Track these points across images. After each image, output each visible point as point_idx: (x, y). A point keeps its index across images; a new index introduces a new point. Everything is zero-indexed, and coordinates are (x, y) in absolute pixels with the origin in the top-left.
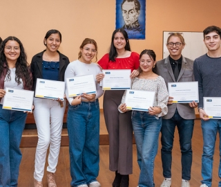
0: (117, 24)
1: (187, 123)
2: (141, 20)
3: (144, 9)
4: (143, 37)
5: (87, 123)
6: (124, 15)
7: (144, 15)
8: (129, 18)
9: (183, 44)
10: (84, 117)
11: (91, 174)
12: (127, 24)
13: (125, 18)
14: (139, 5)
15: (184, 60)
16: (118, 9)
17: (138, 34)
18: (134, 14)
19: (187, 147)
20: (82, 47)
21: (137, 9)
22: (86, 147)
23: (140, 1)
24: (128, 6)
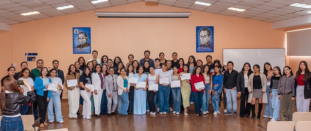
0: (197, 44)
2: (211, 41)
3: (213, 35)
4: (213, 51)
6: (201, 38)
7: (213, 38)
8: (204, 40)
12: (203, 44)
13: (201, 40)
14: (210, 32)
16: (197, 35)
17: (209, 49)
18: (207, 38)
21: (209, 35)
23: (210, 30)
24: (203, 33)
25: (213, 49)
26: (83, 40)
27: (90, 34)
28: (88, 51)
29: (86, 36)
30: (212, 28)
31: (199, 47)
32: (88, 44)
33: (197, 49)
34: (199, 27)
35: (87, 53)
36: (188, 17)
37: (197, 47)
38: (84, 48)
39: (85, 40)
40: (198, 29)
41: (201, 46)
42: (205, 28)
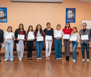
0: (66, 18)
1: (87, 44)
2: (74, 16)
3: (75, 13)
4: (75, 22)
5: (59, 44)
6: (68, 15)
7: (75, 15)
8: (70, 16)
9: (86, 25)
10: (58, 43)
11: (60, 56)
12: (69, 18)
13: (69, 16)
14: (73, 12)
15: (87, 29)
16: (66, 13)
17: (73, 21)
18: (72, 14)
19: (88, 50)
20: (57, 27)
21: (73, 13)
22: (58, 50)
23: (74, 10)
24: (70, 12)
25: (75, 21)
26: (3, 15)
27: (6, 11)
28: (6, 21)
29: (4, 12)
30: (75, 9)
31: (67, 20)
32: (5, 17)
33: (66, 21)
34: (67, 8)
35: (5, 22)
36: (62, 3)
37: (66, 20)
38: (4, 19)
39: (4, 15)
40: (67, 10)
41: (68, 19)
42: (70, 9)
